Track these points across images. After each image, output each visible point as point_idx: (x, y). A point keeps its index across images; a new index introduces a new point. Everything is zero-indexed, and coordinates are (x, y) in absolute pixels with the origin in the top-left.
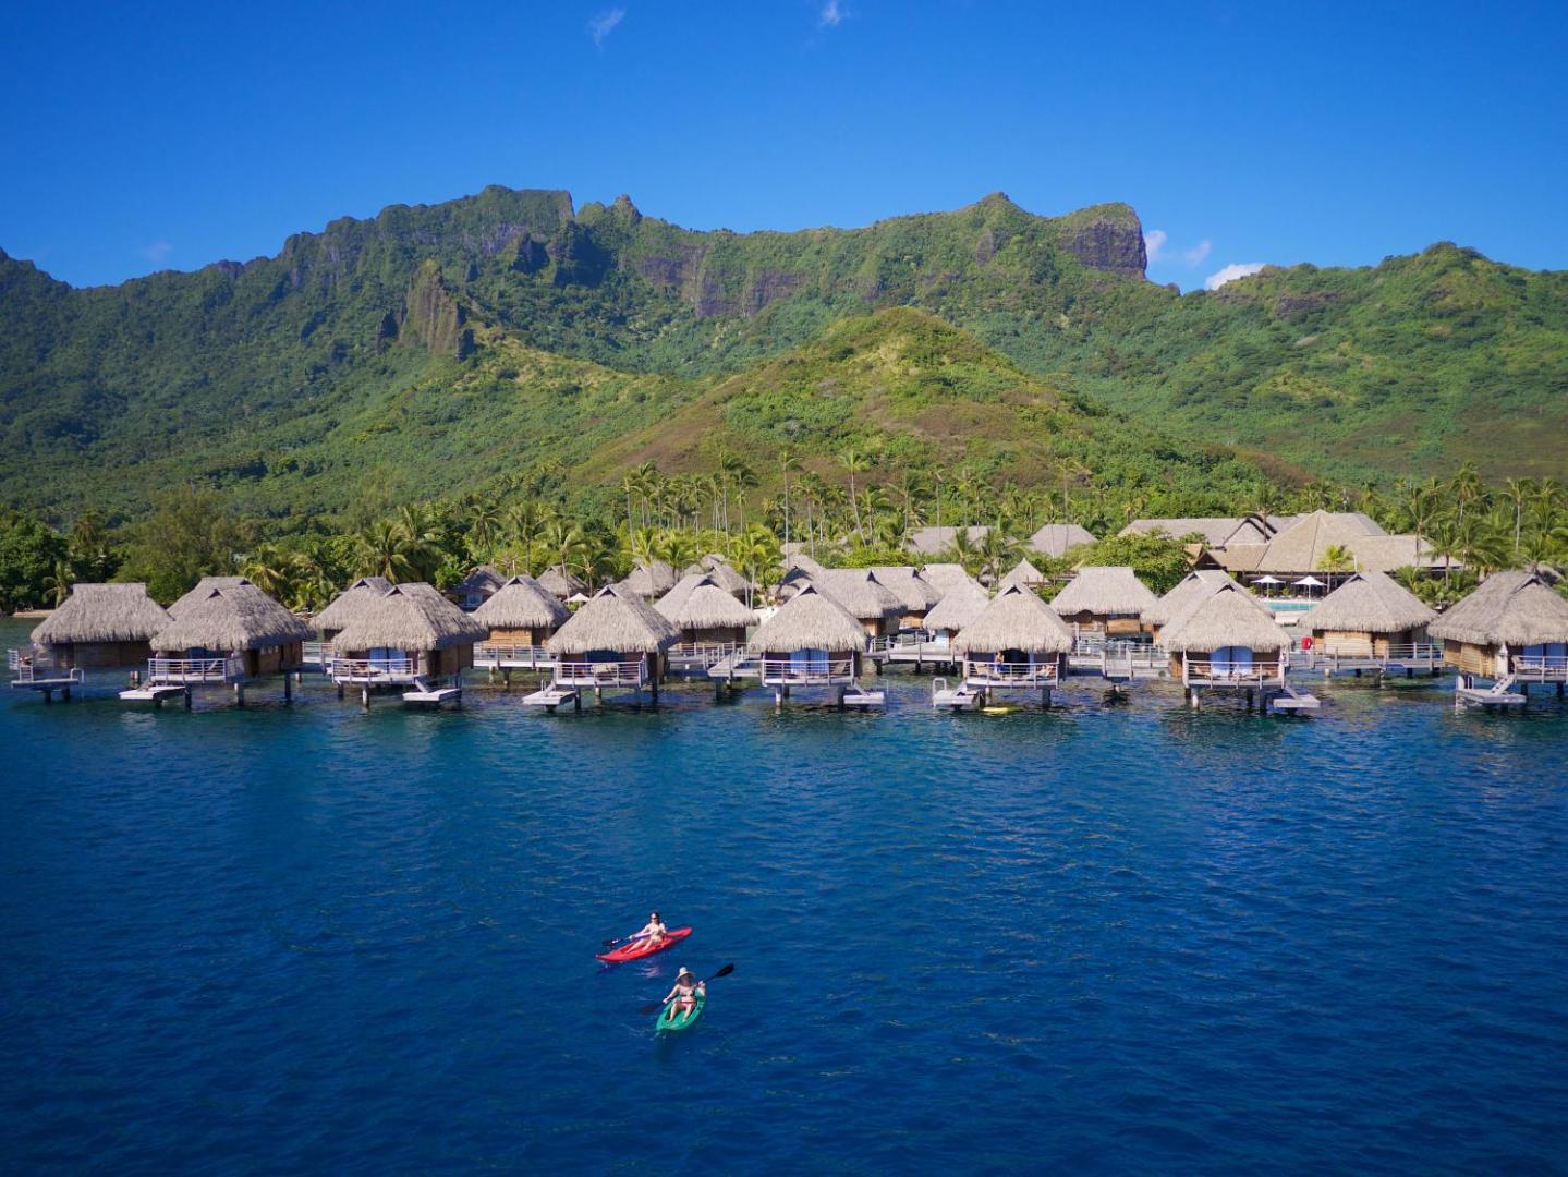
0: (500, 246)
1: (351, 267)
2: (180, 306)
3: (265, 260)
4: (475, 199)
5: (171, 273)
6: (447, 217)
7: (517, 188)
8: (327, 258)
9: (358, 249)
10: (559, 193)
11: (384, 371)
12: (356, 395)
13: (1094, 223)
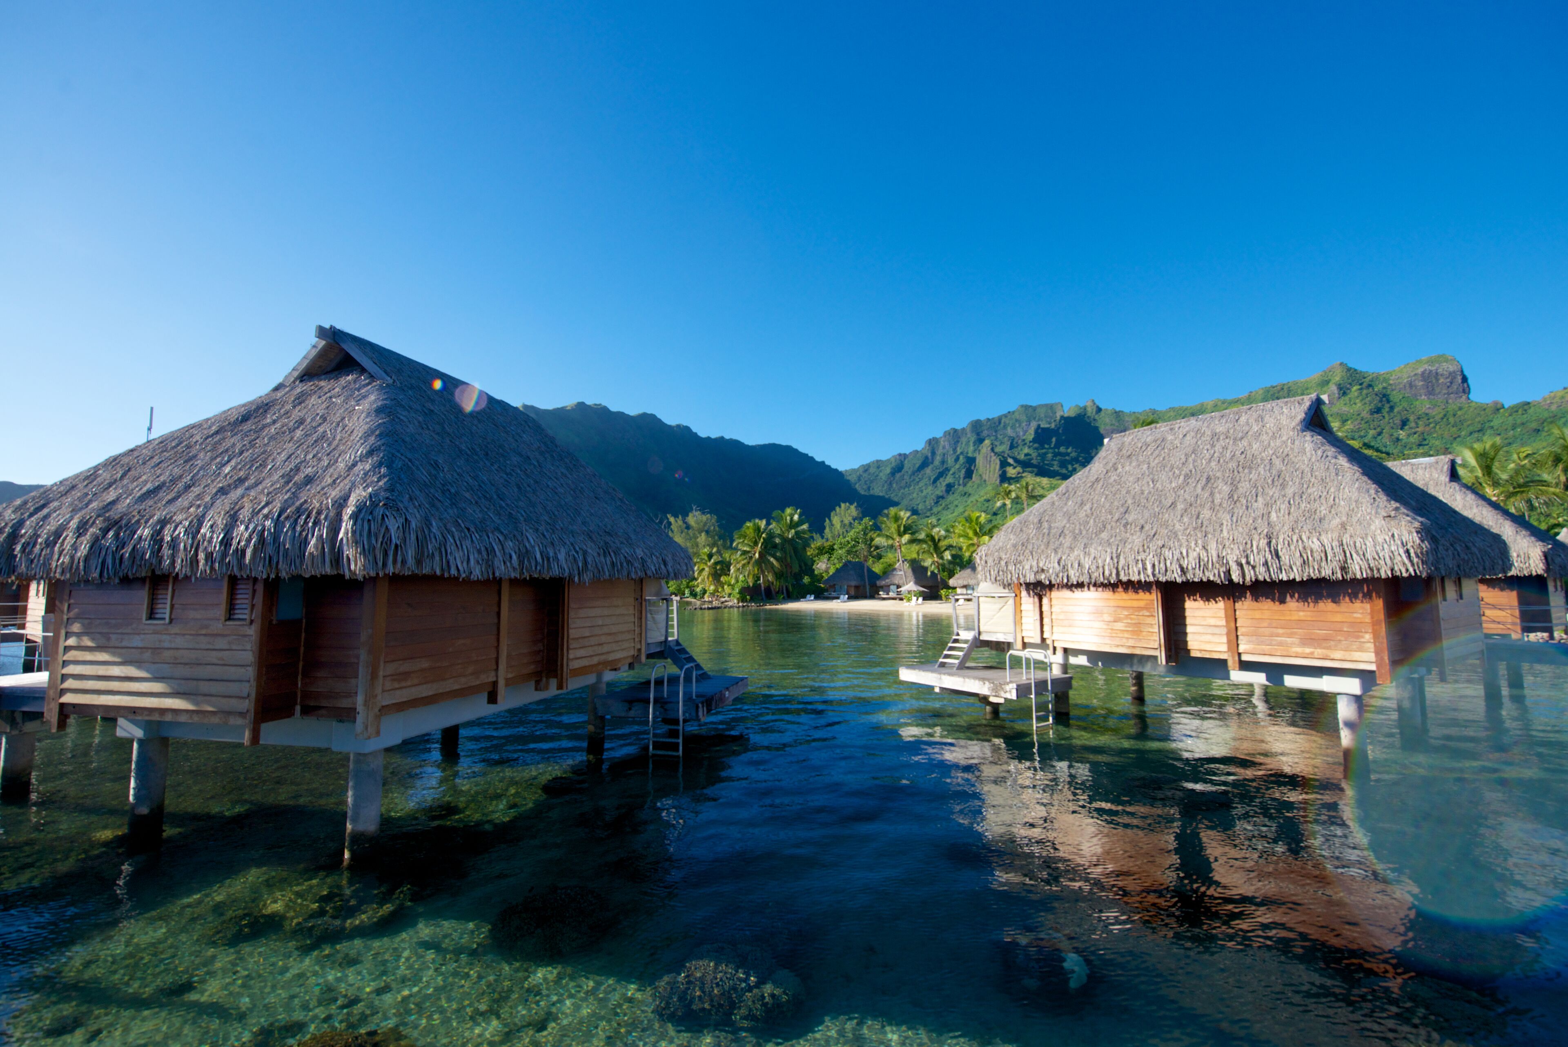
0: (1025, 432)
1: (955, 450)
2: (881, 474)
3: (917, 452)
4: (1014, 412)
5: (877, 461)
6: (1000, 423)
7: (1034, 404)
8: (944, 448)
9: (958, 442)
10: (1057, 404)
11: (965, 494)
12: (951, 507)
13: (1420, 371)
